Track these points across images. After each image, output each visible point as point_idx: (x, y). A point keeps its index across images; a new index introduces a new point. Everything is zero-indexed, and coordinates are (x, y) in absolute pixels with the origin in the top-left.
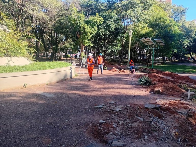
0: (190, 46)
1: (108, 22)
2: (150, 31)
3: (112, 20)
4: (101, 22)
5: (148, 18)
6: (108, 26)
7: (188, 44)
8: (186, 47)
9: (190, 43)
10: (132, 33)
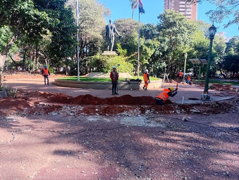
0: (221, 62)
1: (162, 45)
2: (191, 50)
3: (165, 43)
4: (158, 45)
5: (193, 41)
6: (162, 48)
7: (219, 61)
8: (217, 63)
9: (220, 60)
10: (187, 55)
